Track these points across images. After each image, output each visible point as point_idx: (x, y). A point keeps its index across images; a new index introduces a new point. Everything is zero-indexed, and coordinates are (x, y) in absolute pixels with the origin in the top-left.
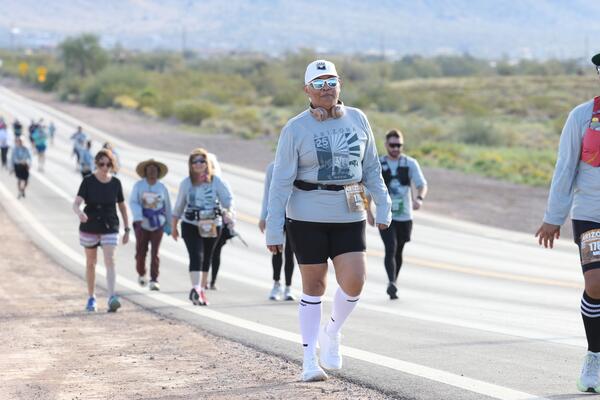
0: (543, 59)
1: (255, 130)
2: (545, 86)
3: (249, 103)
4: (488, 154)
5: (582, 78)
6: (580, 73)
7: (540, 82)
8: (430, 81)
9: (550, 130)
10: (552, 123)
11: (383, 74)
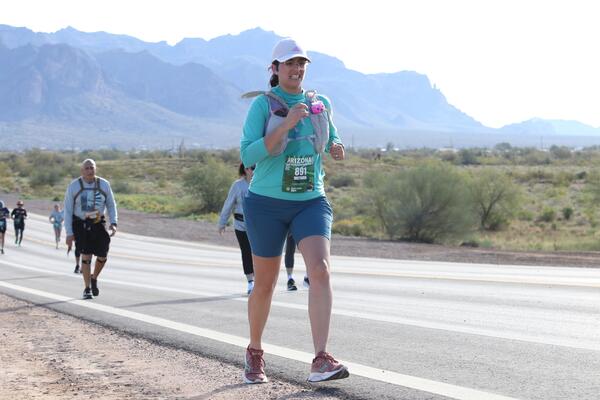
0: (152, 151)
1: (11, 189)
2: (153, 163)
3: (8, 176)
4: (126, 198)
5: (171, 159)
6: (170, 157)
7: (151, 162)
9: (156, 185)
10: (157, 181)
11: (74, 160)
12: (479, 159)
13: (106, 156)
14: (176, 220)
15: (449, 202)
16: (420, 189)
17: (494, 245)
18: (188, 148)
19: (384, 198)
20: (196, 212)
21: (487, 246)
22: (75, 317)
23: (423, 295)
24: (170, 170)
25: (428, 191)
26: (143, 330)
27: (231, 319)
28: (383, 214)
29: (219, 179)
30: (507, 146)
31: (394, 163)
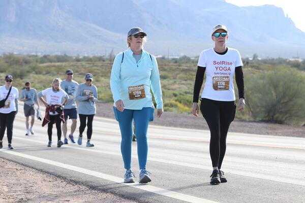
0: (91, 56)
2: (92, 65)
5: (104, 62)
6: (104, 61)
7: (90, 64)
8: (53, 64)
11: (37, 61)
13: (60, 59)
14: (107, 104)
15: (295, 95)
16: (276, 87)
19: (250, 92)
22: (37, 169)
23: (276, 159)
24: (103, 70)
25: (281, 89)
26: (84, 179)
28: (249, 103)
31: (258, 68)
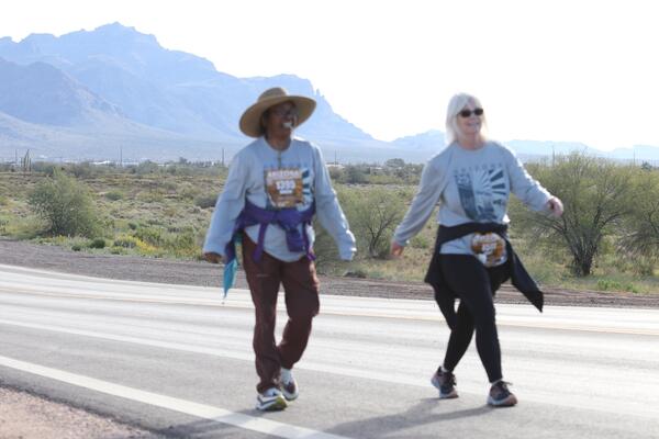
12: (367, 177)
17: (383, 276)
18: (33, 161)
20: (41, 234)
21: (376, 277)
24: (13, 186)
27: (82, 357)
29: (70, 196)
30: (400, 162)
